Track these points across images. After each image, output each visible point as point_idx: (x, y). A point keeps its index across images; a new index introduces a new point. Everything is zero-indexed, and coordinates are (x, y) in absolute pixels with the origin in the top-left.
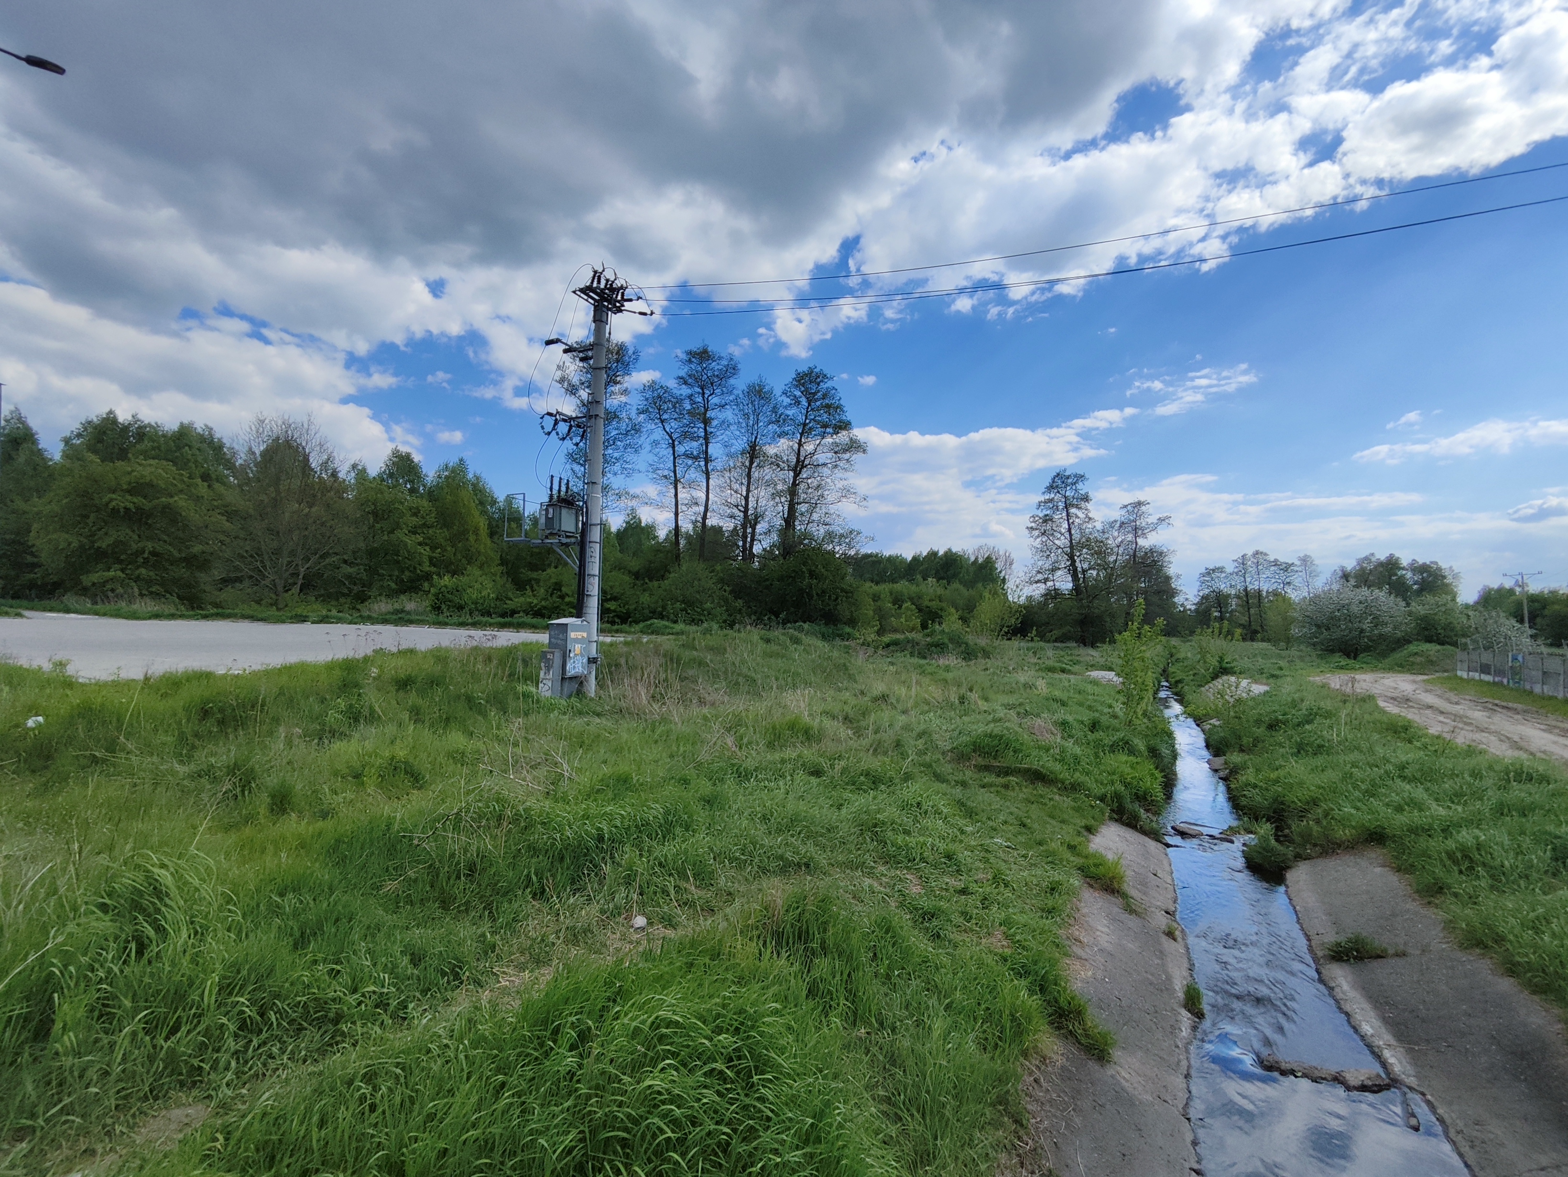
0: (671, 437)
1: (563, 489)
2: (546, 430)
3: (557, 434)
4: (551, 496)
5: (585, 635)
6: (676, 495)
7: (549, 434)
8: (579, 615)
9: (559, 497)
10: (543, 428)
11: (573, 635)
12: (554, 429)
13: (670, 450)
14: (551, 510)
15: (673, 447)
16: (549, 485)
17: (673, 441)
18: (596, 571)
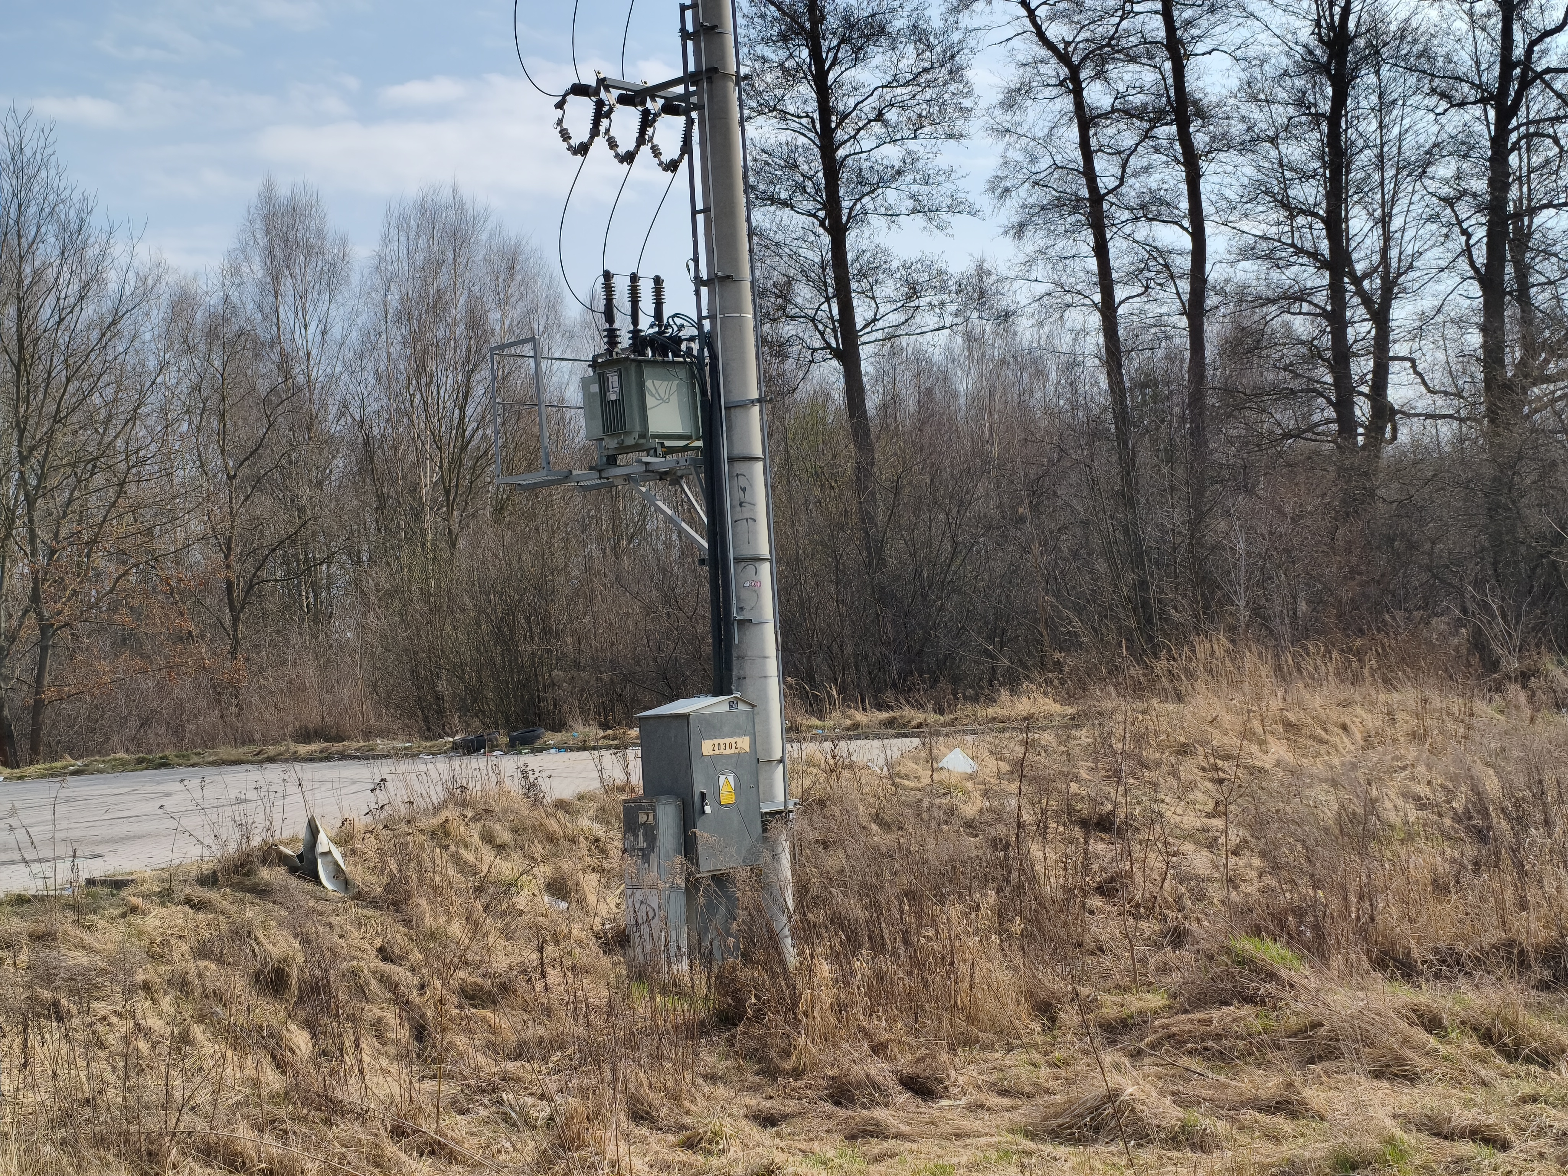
0: (1064, 58)
1: (647, 304)
2: (575, 141)
3: (612, 144)
4: (612, 336)
5: (744, 743)
6: (1101, 250)
7: (583, 149)
8: (721, 687)
9: (635, 333)
10: (565, 136)
11: (707, 747)
12: (595, 132)
13: (1067, 103)
14: (613, 379)
15: (1078, 93)
16: (601, 305)
17: (1074, 71)
18: (763, 547)
